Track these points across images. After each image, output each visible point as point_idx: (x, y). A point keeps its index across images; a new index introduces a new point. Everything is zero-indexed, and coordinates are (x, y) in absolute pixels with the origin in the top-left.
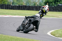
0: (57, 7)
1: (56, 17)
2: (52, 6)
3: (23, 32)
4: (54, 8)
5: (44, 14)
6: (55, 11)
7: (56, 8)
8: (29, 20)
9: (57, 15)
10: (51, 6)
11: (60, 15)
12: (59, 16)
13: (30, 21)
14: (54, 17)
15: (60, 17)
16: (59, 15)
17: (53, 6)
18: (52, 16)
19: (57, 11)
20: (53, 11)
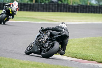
0: (49, 4)
1: (48, 21)
2: (41, 2)
3: (41, 56)
4: (45, 6)
5: (10, 17)
6: (46, 11)
7: (48, 7)
8: (49, 33)
9: (50, 17)
10: (39, 3)
11: (54, 17)
12: (52, 20)
13: (52, 35)
14: (45, 20)
15: (54, 20)
16: (52, 17)
17: (43, 3)
18: (41, 19)
19: (49, 11)
20: (43, 11)
